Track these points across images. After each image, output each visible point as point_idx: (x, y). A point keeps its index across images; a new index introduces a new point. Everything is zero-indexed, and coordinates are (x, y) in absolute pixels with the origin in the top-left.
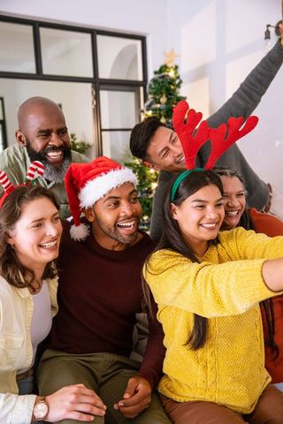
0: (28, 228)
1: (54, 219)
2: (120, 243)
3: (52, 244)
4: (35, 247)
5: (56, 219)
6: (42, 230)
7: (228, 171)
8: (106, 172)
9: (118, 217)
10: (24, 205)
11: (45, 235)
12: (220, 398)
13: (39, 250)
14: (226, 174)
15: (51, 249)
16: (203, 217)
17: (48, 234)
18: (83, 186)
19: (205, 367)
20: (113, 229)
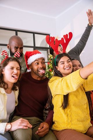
1: (17, 69)
2: (39, 77)
8: (36, 54)
9: (38, 68)
12: (73, 127)
15: (16, 79)
16: (64, 66)
18: (29, 58)
19: (68, 116)
20: (37, 72)
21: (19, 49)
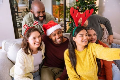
0: (32, 39)
1: (39, 37)
3: (38, 43)
4: (33, 44)
5: (40, 37)
6: (35, 40)
7: (90, 28)
9: (56, 38)
10: (31, 33)
11: (36, 41)
13: (34, 45)
14: (90, 29)
15: (38, 44)
16: (83, 39)
17: (37, 41)
21: (41, 13)
